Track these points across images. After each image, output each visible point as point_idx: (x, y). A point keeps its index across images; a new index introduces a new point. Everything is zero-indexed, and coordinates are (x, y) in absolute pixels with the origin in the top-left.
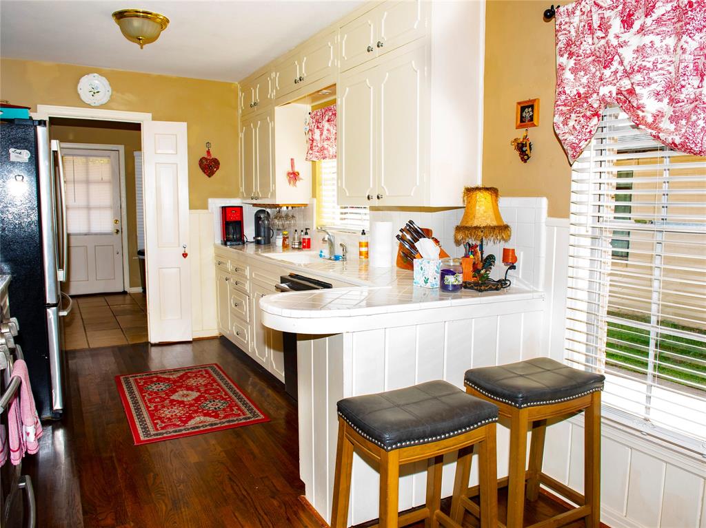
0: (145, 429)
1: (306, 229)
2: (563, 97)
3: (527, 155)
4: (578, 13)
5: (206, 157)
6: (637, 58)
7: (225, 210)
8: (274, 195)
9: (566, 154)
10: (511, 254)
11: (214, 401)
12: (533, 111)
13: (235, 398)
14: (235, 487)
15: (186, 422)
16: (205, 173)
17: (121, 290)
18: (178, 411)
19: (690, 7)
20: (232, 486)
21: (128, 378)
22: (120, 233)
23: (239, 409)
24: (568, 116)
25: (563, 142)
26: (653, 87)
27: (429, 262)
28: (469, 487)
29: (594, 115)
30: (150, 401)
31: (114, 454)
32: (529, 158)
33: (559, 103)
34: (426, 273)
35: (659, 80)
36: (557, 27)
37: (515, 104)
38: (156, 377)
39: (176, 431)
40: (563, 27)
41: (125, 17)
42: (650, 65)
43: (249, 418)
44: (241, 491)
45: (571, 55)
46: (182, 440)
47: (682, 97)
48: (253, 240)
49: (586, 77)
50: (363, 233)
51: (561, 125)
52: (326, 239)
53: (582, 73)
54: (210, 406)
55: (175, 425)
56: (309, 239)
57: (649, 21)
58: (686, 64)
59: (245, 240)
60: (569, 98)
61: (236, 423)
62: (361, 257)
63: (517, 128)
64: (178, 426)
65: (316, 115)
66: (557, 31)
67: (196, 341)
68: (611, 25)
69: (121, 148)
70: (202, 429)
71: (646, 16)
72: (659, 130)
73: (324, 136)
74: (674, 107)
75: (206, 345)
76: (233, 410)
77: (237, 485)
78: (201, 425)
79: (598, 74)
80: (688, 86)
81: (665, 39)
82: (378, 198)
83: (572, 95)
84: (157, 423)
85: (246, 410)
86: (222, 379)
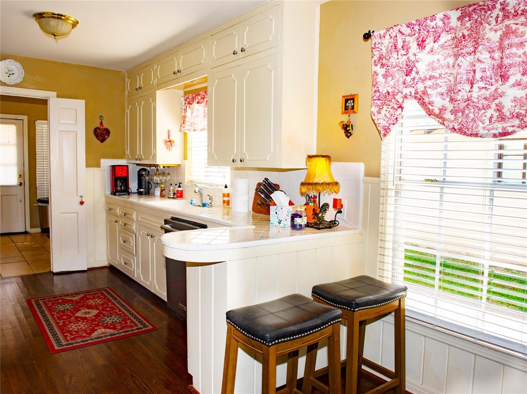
0: (58, 340)
1: (180, 183)
2: (378, 94)
3: (350, 133)
4: (387, 37)
5: (99, 126)
6: (429, 70)
7: (114, 168)
8: (155, 157)
9: (380, 133)
10: (338, 202)
11: (111, 316)
12: (353, 102)
13: (128, 314)
14: (137, 382)
15: (90, 334)
16: (98, 139)
17: (23, 230)
18: (82, 325)
19: (463, 38)
20: (134, 381)
21: (38, 301)
22: (23, 185)
23: (132, 322)
24: (381, 108)
25: (377, 125)
26: (439, 90)
27: (282, 209)
28: (316, 370)
29: (399, 107)
30: (59, 318)
31: (34, 362)
32: (351, 134)
33: (375, 98)
34: (280, 216)
35: (443, 86)
36: (373, 46)
37: (341, 97)
38: (62, 299)
39: (83, 341)
40: (377, 46)
41: (44, 17)
42: (437, 75)
43: (141, 328)
44: (141, 384)
45: (383, 65)
46: (90, 348)
47: (459, 98)
48: (136, 191)
49: (393, 81)
50: (226, 187)
51: (376, 114)
52: (197, 191)
53: (390, 78)
54: (108, 320)
55: (82, 336)
56: (182, 191)
57: (436, 45)
58: (461, 76)
59: (130, 191)
60: (382, 95)
61: (131, 332)
62: (224, 204)
63: (343, 113)
64: (85, 337)
65: (188, 98)
66: (373, 48)
67: (90, 270)
68: (410, 47)
69: (25, 118)
70: (104, 338)
71: (434, 42)
72: (444, 120)
73: (194, 114)
74: (454, 104)
75: (98, 273)
76: (127, 323)
77: (138, 381)
78: (102, 335)
79: (401, 80)
80: (462, 90)
81: (446, 58)
82: (241, 161)
83: (383, 93)
84: (67, 336)
85: (137, 323)
86: (115, 299)
